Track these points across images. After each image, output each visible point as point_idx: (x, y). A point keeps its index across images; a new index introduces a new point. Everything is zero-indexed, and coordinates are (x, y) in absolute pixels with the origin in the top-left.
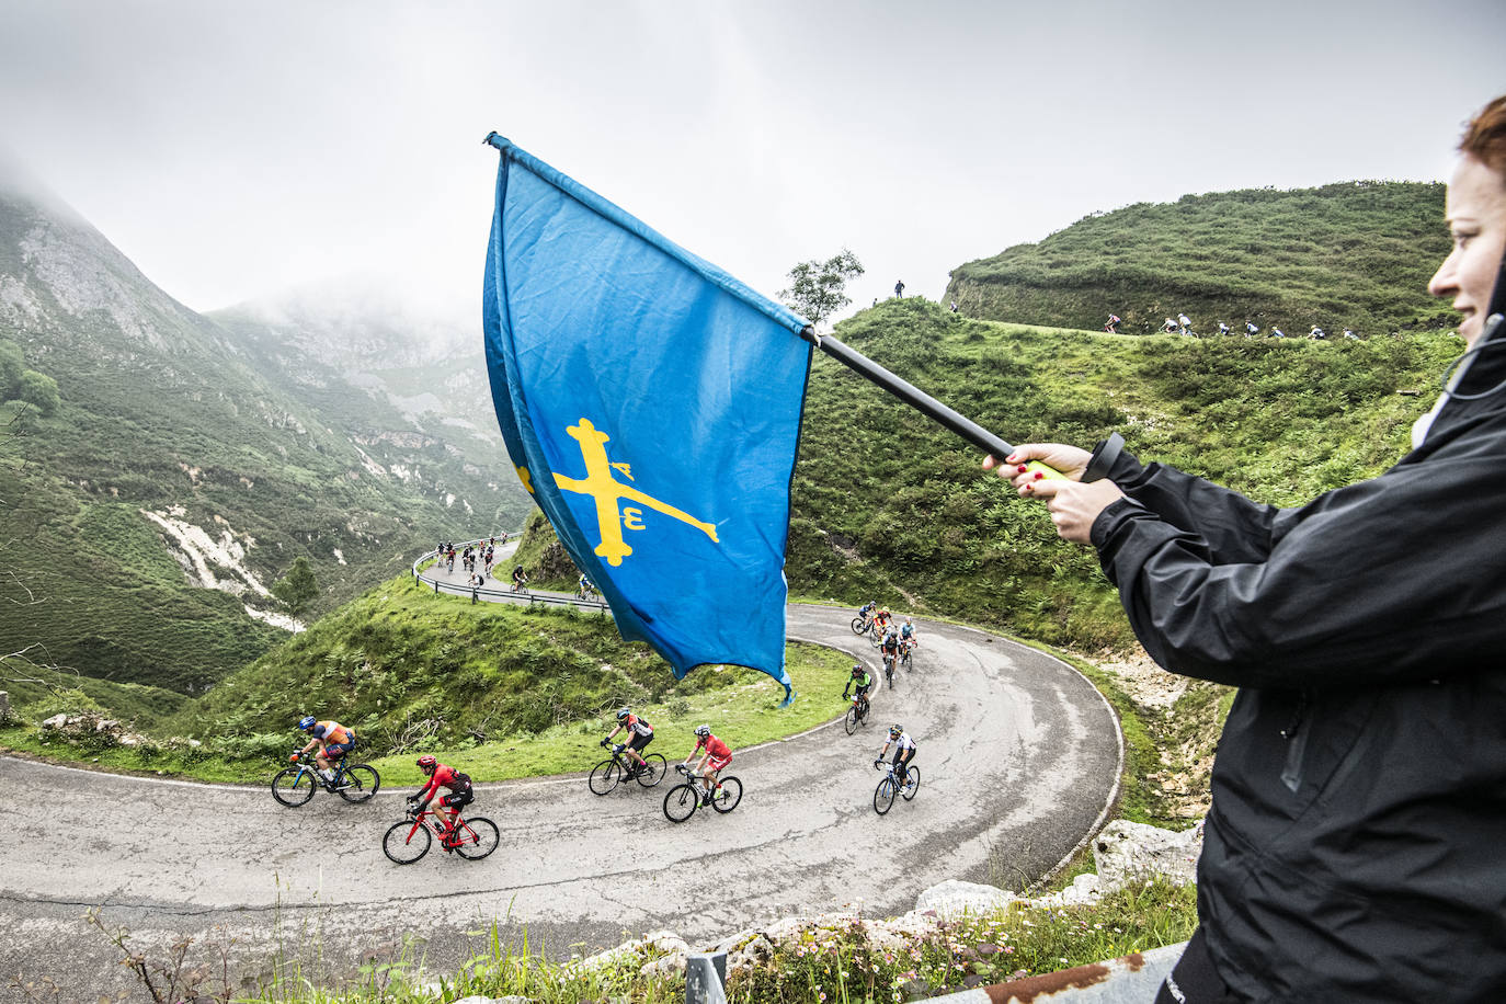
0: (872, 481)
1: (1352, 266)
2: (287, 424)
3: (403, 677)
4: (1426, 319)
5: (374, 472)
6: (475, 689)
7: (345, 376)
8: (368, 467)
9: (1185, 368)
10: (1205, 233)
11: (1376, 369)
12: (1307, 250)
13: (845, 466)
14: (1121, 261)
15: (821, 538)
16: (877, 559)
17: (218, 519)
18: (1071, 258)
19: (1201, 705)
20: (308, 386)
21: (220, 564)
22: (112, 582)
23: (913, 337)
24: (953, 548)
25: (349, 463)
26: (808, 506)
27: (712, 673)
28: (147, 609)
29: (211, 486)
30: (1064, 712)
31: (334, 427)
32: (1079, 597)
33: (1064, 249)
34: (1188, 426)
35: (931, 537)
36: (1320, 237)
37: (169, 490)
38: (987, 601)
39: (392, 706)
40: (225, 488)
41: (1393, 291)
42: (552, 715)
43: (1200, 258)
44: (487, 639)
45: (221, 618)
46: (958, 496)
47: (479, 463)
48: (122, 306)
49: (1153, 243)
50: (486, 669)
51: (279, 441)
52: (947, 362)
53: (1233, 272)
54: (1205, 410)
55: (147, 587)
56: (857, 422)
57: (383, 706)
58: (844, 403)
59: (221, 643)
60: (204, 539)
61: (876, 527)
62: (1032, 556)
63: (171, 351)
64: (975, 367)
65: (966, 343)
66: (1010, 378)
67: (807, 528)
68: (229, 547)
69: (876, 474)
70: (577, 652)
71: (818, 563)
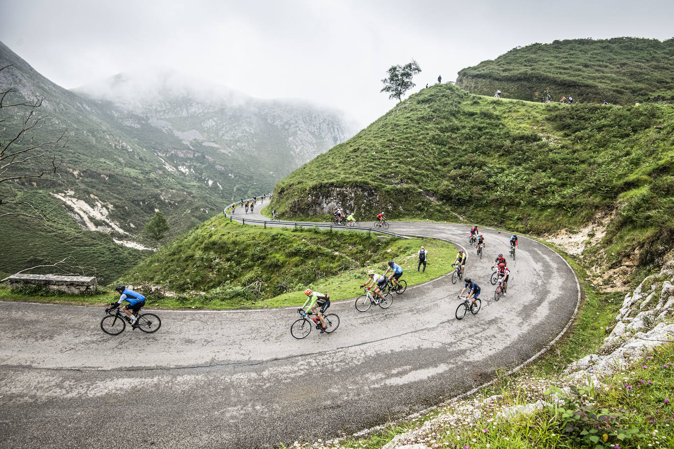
0: (439, 167)
1: (624, 74)
2: (122, 147)
3: (238, 263)
4: (653, 97)
5: (170, 170)
6: (276, 267)
7: (149, 122)
8: (167, 167)
9: (565, 117)
10: (566, 58)
11: (642, 118)
12: (606, 67)
13: (428, 161)
14: (533, 69)
15: (420, 193)
16: (445, 201)
17: (92, 196)
18: (511, 67)
19: (595, 252)
20: (130, 127)
21: (97, 218)
22: (41, 230)
23: (450, 102)
24: (477, 195)
25: (157, 166)
26: (413, 179)
27: (386, 253)
28: (62, 242)
29: (86, 180)
30: (544, 258)
31: (146, 148)
32: (532, 214)
33: (507, 63)
34: (567, 142)
35: (467, 191)
36: (611, 61)
37: (64, 182)
38: (492, 217)
39: (235, 277)
40: (94, 180)
41: (640, 85)
42: (316, 275)
43: (565, 69)
44: (277, 244)
45: (101, 245)
46: (477, 173)
47: (223, 164)
48: (24, 86)
49: (545, 62)
50: (280, 257)
51: (119, 156)
52: (465, 114)
53: (579, 76)
54: (573, 135)
55: (60, 231)
56: (430, 141)
57: (231, 277)
58: (423, 132)
59: (103, 257)
60: (86, 207)
61: (444, 187)
62: (511, 197)
63: (55, 110)
64: (477, 116)
65: (472, 105)
66: (493, 121)
67: (414, 189)
68: (100, 210)
69: (440, 164)
70: (322, 247)
71: (420, 204)
